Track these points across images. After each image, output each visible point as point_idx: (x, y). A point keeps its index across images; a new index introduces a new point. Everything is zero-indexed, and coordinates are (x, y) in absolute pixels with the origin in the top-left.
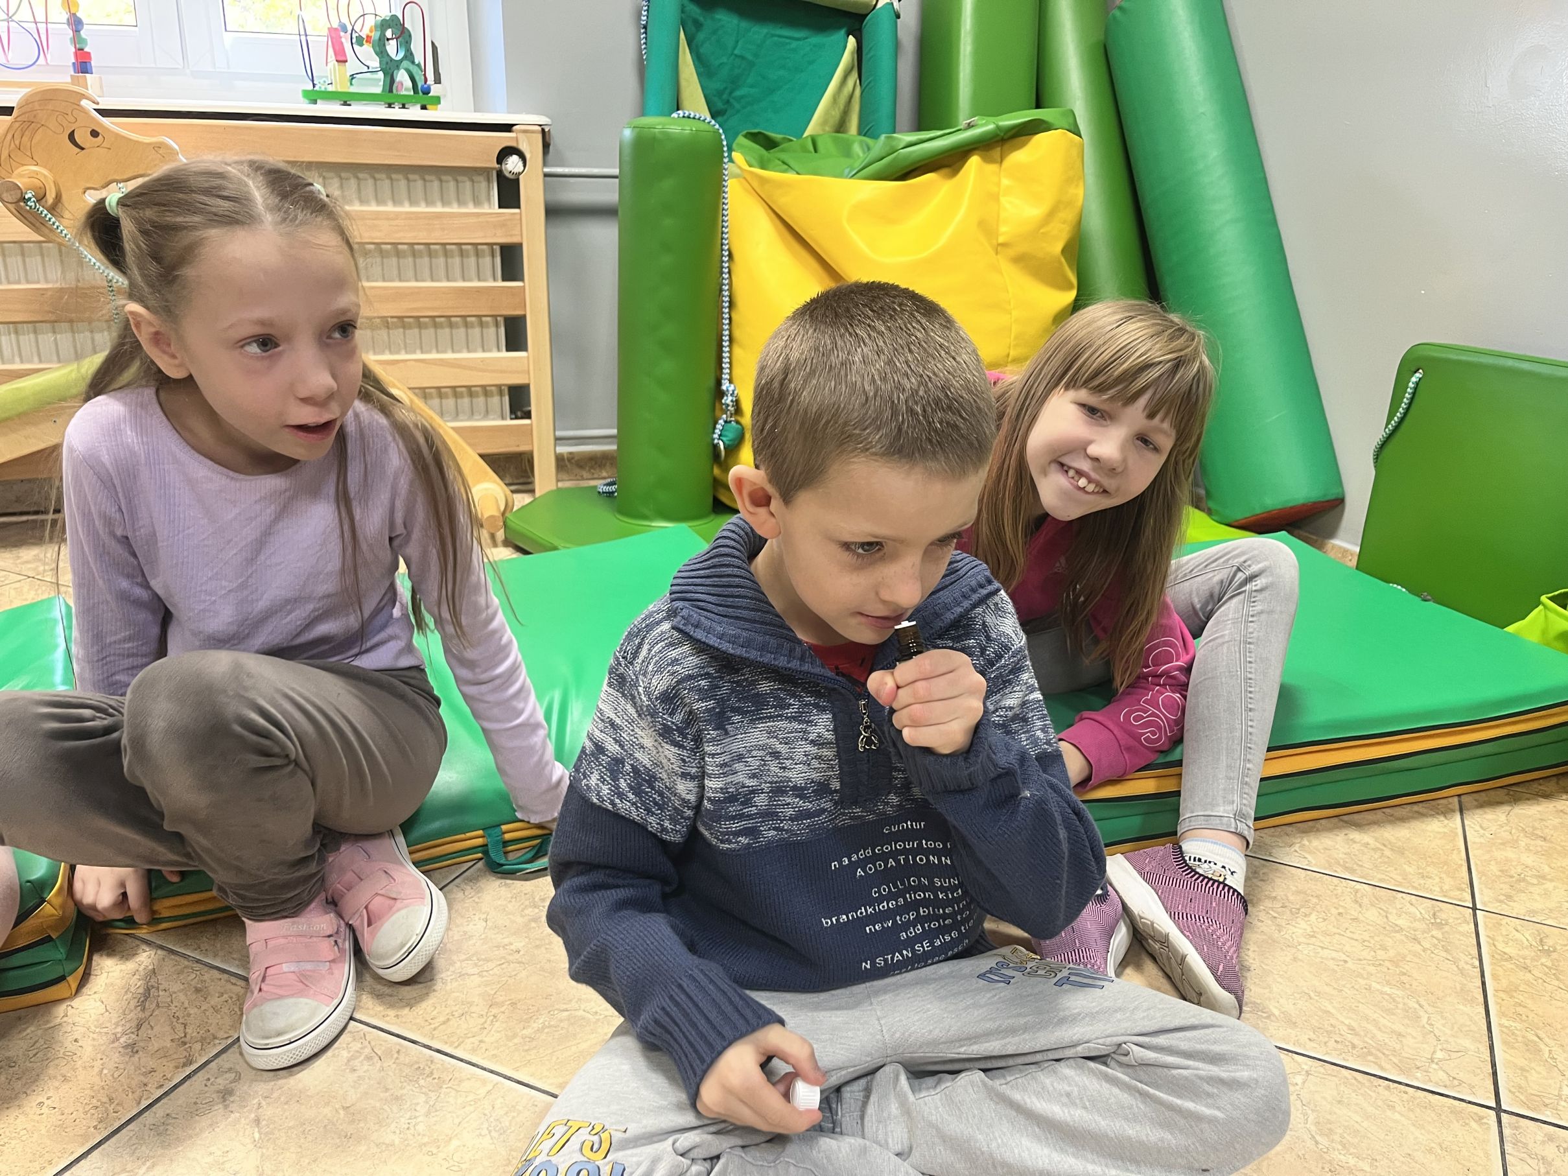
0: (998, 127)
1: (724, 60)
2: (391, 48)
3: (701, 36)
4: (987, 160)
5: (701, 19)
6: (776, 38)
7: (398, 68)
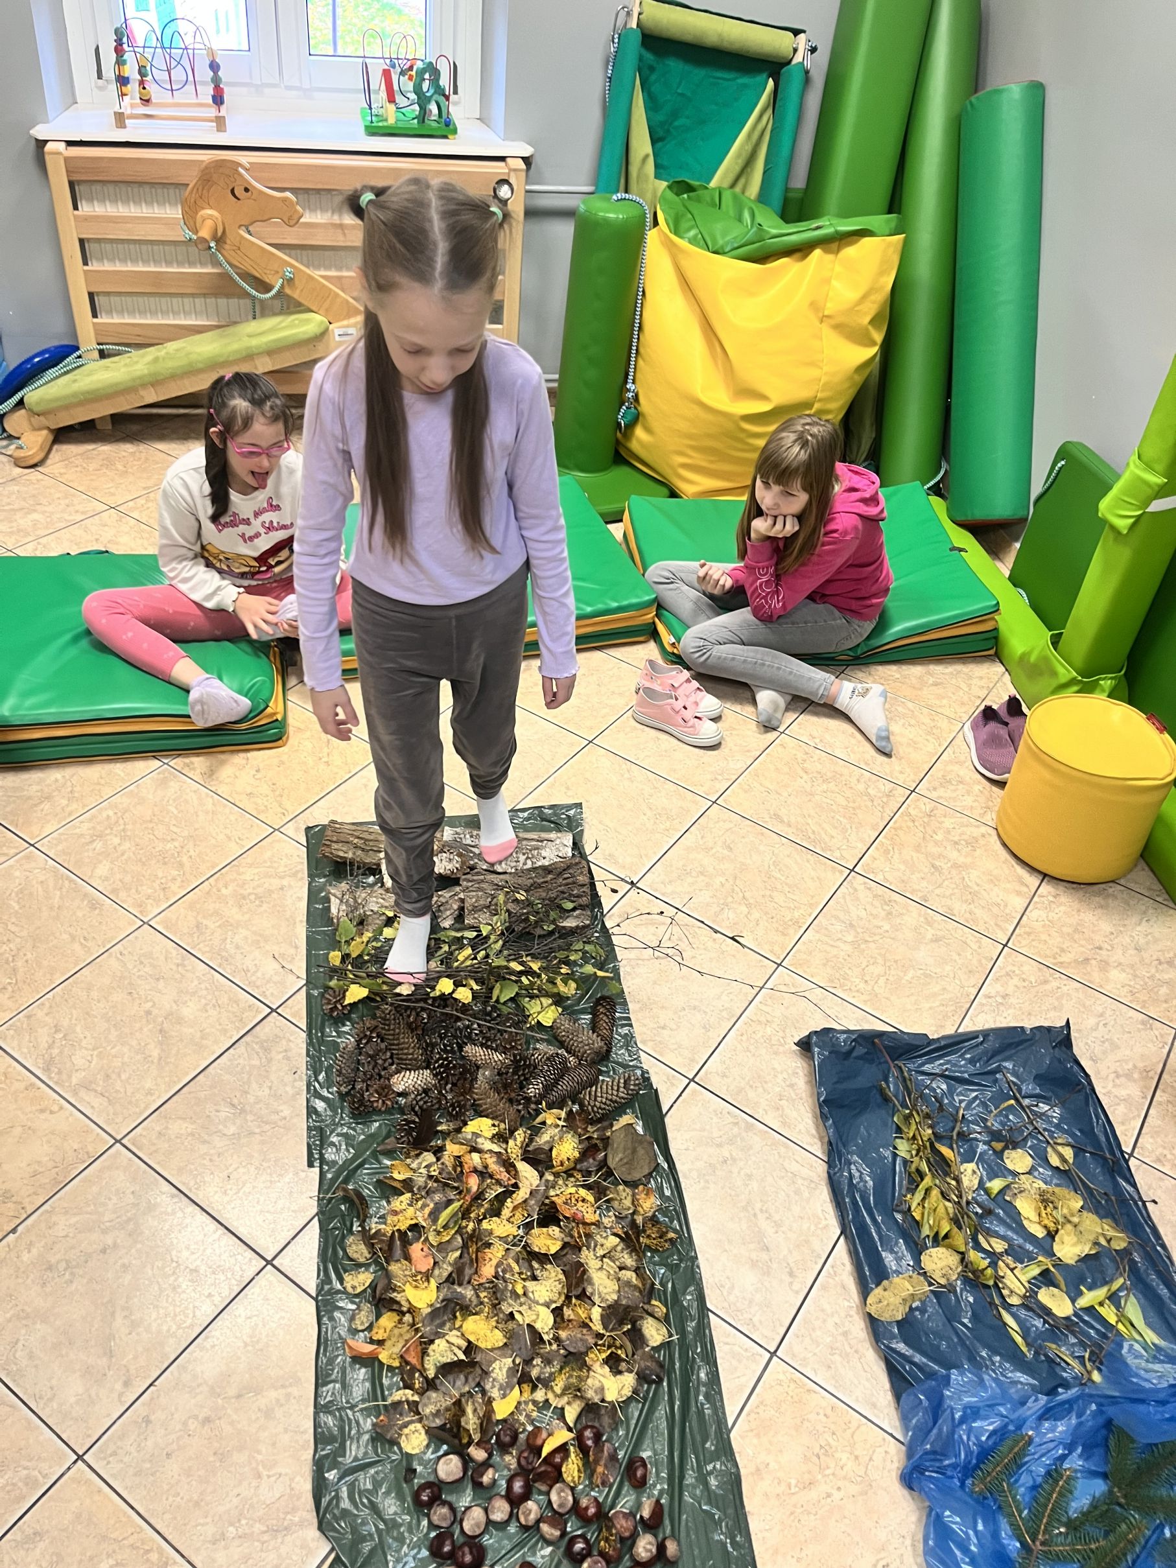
0: (837, 232)
1: (669, 97)
2: (425, 86)
3: (653, 77)
4: (827, 251)
5: (655, 64)
6: (712, 80)
7: (429, 102)
